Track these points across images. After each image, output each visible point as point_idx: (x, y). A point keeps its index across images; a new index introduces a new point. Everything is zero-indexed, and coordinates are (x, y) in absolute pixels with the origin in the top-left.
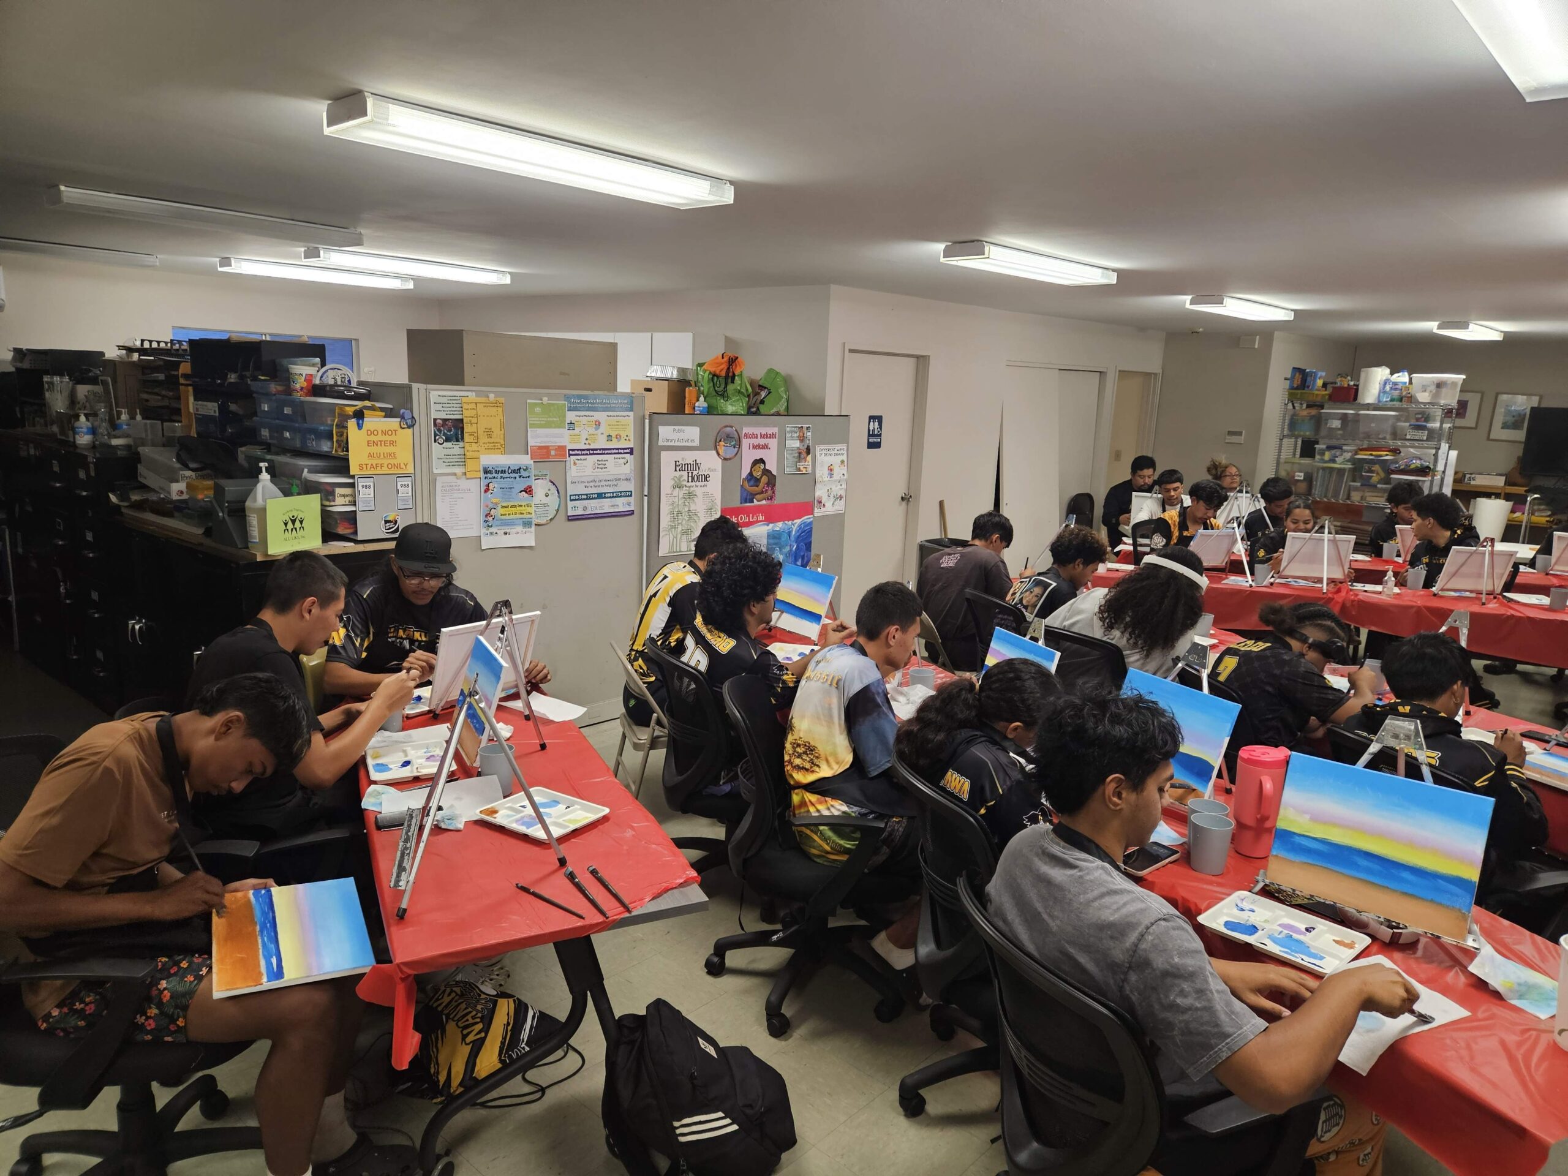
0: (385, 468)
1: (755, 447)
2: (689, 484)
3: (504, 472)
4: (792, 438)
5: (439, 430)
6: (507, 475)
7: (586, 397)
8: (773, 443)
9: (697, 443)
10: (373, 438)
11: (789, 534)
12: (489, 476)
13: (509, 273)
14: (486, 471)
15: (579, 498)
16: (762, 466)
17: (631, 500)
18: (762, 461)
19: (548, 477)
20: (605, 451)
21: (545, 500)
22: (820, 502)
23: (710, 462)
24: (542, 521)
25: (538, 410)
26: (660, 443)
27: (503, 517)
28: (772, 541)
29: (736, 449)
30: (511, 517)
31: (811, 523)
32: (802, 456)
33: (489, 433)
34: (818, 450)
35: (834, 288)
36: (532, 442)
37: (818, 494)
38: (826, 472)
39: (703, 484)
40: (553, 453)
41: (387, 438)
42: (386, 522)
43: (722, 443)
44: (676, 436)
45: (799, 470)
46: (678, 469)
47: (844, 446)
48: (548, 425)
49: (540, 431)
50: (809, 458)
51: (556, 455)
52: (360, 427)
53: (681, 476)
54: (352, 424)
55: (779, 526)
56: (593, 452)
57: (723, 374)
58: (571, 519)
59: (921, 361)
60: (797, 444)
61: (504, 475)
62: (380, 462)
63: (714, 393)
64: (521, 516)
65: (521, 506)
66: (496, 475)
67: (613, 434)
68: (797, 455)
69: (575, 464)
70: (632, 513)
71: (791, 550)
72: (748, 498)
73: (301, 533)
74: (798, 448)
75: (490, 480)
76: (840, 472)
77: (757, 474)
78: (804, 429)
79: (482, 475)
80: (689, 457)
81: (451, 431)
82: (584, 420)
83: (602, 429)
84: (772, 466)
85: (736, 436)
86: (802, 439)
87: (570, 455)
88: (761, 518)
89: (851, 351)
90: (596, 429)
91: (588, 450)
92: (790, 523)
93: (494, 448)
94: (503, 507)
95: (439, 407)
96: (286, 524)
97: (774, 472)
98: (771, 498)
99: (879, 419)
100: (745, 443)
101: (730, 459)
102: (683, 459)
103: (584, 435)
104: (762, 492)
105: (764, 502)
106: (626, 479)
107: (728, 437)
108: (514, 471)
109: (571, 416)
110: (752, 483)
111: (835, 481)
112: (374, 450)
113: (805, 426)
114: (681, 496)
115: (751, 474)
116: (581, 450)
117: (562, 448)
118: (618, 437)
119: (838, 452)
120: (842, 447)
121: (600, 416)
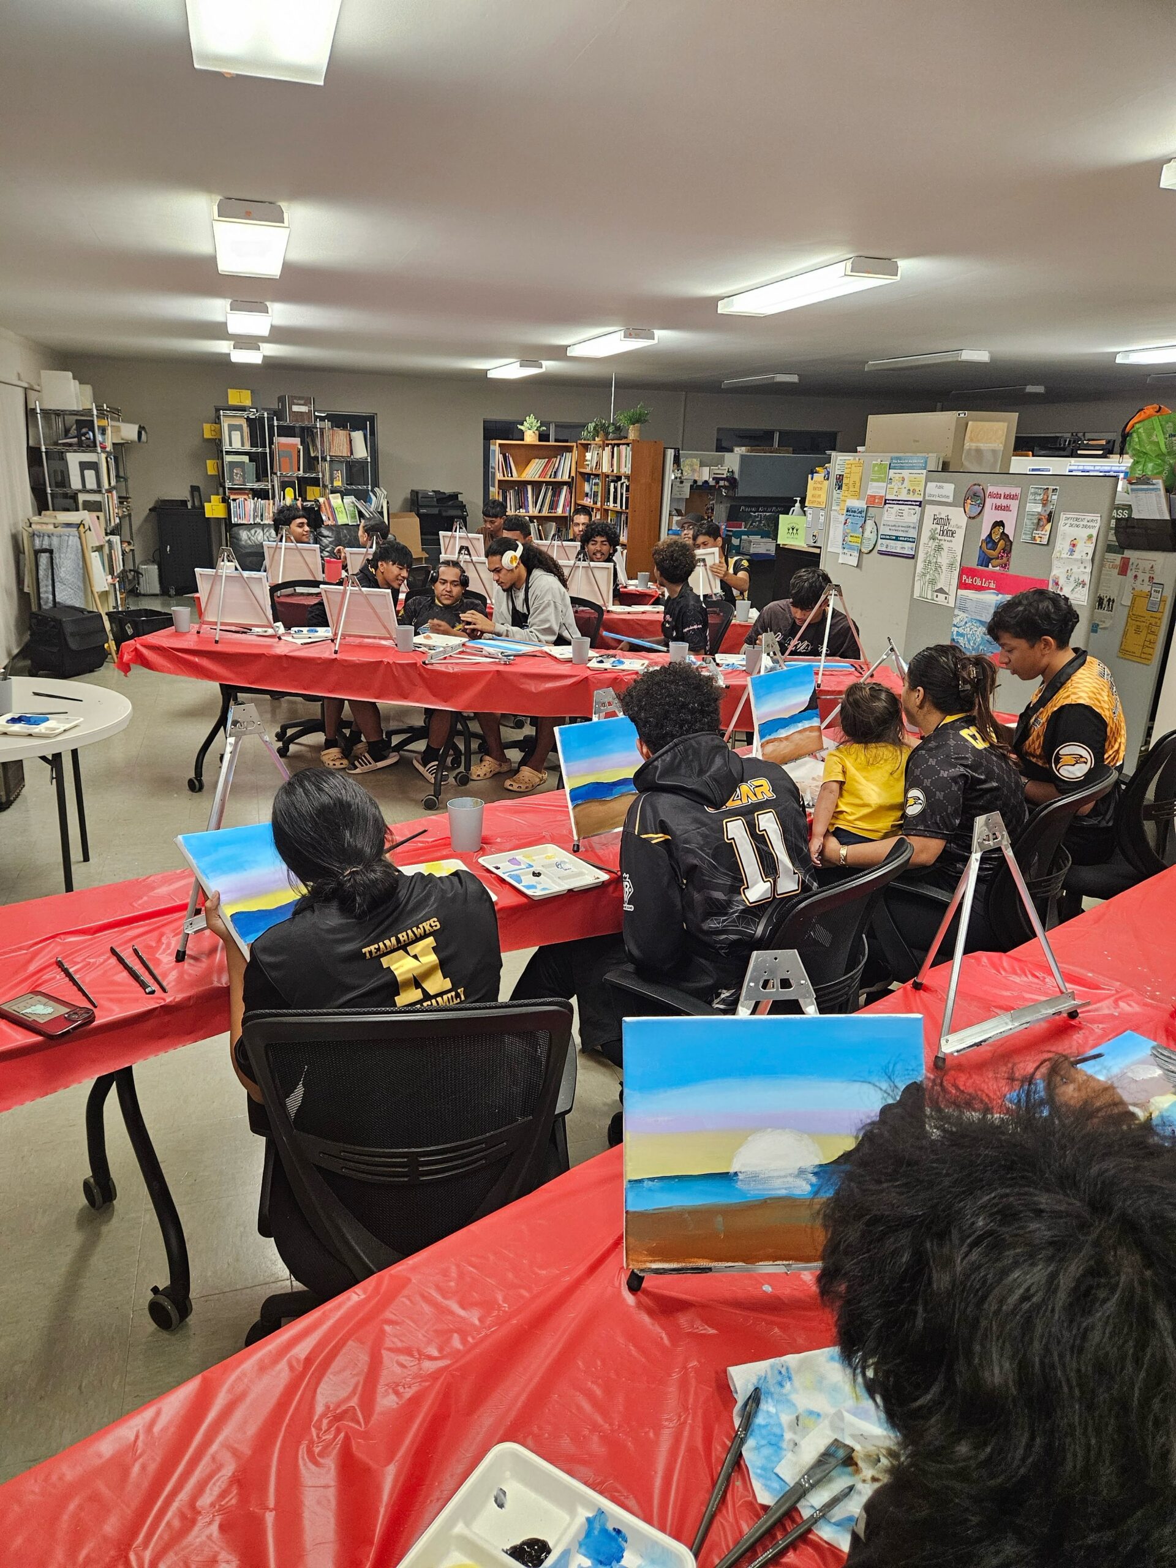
0: (816, 503)
1: (998, 508)
2: (940, 537)
3: (855, 512)
4: (1035, 501)
5: (836, 482)
7: (900, 459)
8: (1014, 506)
9: (950, 500)
10: (815, 486)
12: (848, 514)
14: (848, 510)
15: (886, 537)
16: (1001, 530)
17: (914, 545)
18: (1001, 524)
19: (874, 519)
20: (905, 502)
21: (870, 535)
23: (958, 518)
25: (875, 469)
26: (926, 497)
29: (979, 509)
32: (1041, 523)
33: (854, 484)
36: (868, 492)
37: (1055, 572)
38: (1067, 547)
39: (949, 539)
40: (877, 501)
41: (819, 486)
42: (813, 535)
43: (969, 501)
44: (939, 492)
45: (1034, 539)
46: (935, 522)
49: (875, 484)
50: (1048, 526)
52: (812, 478)
53: (936, 529)
56: (898, 502)
58: (881, 553)
60: (1039, 508)
62: (815, 500)
66: (851, 514)
67: (911, 489)
68: (1036, 521)
69: (888, 510)
70: (913, 557)
72: (985, 561)
73: (796, 536)
74: (1039, 514)
75: (848, 517)
77: (995, 537)
78: (1050, 491)
79: (846, 512)
80: (943, 512)
81: (840, 482)
82: (897, 477)
83: (906, 484)
85: (981, 495)
86: (1045, 503)
87: (886, 503)
90: (903, 484)
91: (895, 500)
93: (855, 494)
94: (851, 536)
95: (839, 467)
96: (788, 530)
97: (1011, 538)
98: (1005, 566)
100: (989, 502)
101: (974, 518)
102: (940, 513)
103: (895, 488)
105: (998, 569)
107: (973, 496)
108: (860, 512)
109: (891, 473)
110: (990, 545)
111: (1076, 560)
112: (814, 492)
113: (1053, 487)
114: (933, 547)
115: (990, 535)
116: (892, 500)
117: (883, 498)
118: (914, 491)
119: (1089, 524)
120: (1095, 518)
121: (905, 473)
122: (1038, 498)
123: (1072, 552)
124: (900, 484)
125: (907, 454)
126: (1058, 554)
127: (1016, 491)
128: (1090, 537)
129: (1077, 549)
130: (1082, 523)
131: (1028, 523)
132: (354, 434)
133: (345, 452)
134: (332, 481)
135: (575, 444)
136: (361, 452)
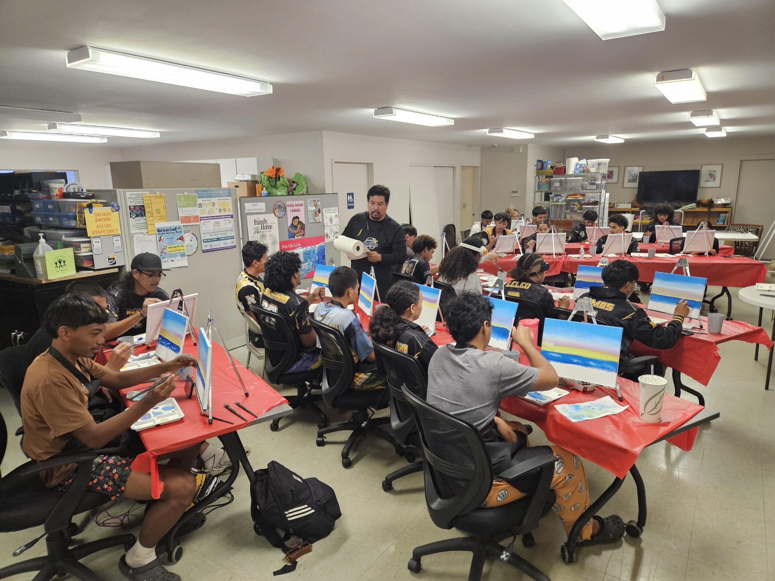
0: (106, 232)
1: (293, 211)
2: (262, 231)
3: (168, 230)
4: (311, 205)
5: (133, 212)
6: (169, 232)
7: (206, 191)
8: (302, 208)
9: (264, 210)
10: (98, 217)
11: (314, 252)
12: (160, 233)
13: (159, 132)
14: (159, 231)
15: (207, 241)
16: (298, 220)
17: (234, 240)
18: (297, 217)
19: (191, 232)
20: (219, 217)
21: (190, 243)
22: (327, 236)
23: (272, 219)
24: (190, 254)
25: (182, 198)
26: (246, 211)
27: (170, 253)
28: (305, 256)
29: (284, 212)
30: (174, 252)
31: (324, 246)
32: (317, 214)
33: (158, 211)
34: (324, 210)
35: (324, 132)
36: (180, 215)
37: (326, 232)
38: (329, 221)
39: (269, 230)
40: (192, 219)
41: (106, 217)
42: (109, 259)
43: (277, 210)
44: (254, 208)
45: (316, 220)
46: (256, 224)
47: (336, 208)
48: (188, 206)
49: (185, 209)
50: (320, 214)
51: (194, 220)
52: (91, 212)
53: (258, 227)
54: (86, 211)
55: (309, 248)
56: (213, 218)
57: (274, 176)
58: (204, 251)
59: (369, 165)
60: (313, 208)
61: (168, 232)
62: (103, 229)
63: (270, 186)
64: (179, 252)
65: (178, 247)
66: (164, 232)
67: (222, 209)
68: (314, 213)
69: (204, 224)
70: (235, 247)
71: (315, 260)
72: (292, 236)
73: (64, 268)
74: (315, 210)
75: (161, 235)
76: (335, 220)
77: (295, 224)
78: (317, 201)
79: (157, 232)
80: (261, 217)
81: (138, 211)
82: (207, 202)
83: (216, 206)
84: (302, 219)
85: (283, 206)
86: (316, 206)
87: (201, 220)
88: (299, 245)
89: (335, 162)
90: (213, 207)
91: (210, 217)
92: (314, 246)
93: (162, 218)
94: (169, 248)
95: (131, 200)
96: (56, 264)
97: (304, 223)
98: (304, 235)
99: (352, 194)
100: (288, 209)
101: (281, 217)
102: (258, 219)
103: (207, 210)
104: (299, 233)
105: (300, 237)
106: (231, 230)
107: (280, 207)
108: (173, 230)
109: (199, 201)
110: (293, 228)
111: (334, 225)
112: (99, 223)
113: (317, 199)
114: (259, 237)
115: (292, 224)
116: (206, 217)
117: (197, 217)
118: (225, 210)
119: (334, 211)
121: (214, 200)
123: (331, 222)
124: (211, 207)
125: (212, 188)
127: (302, 202)
128: (336, 216)
130: (331, 211)
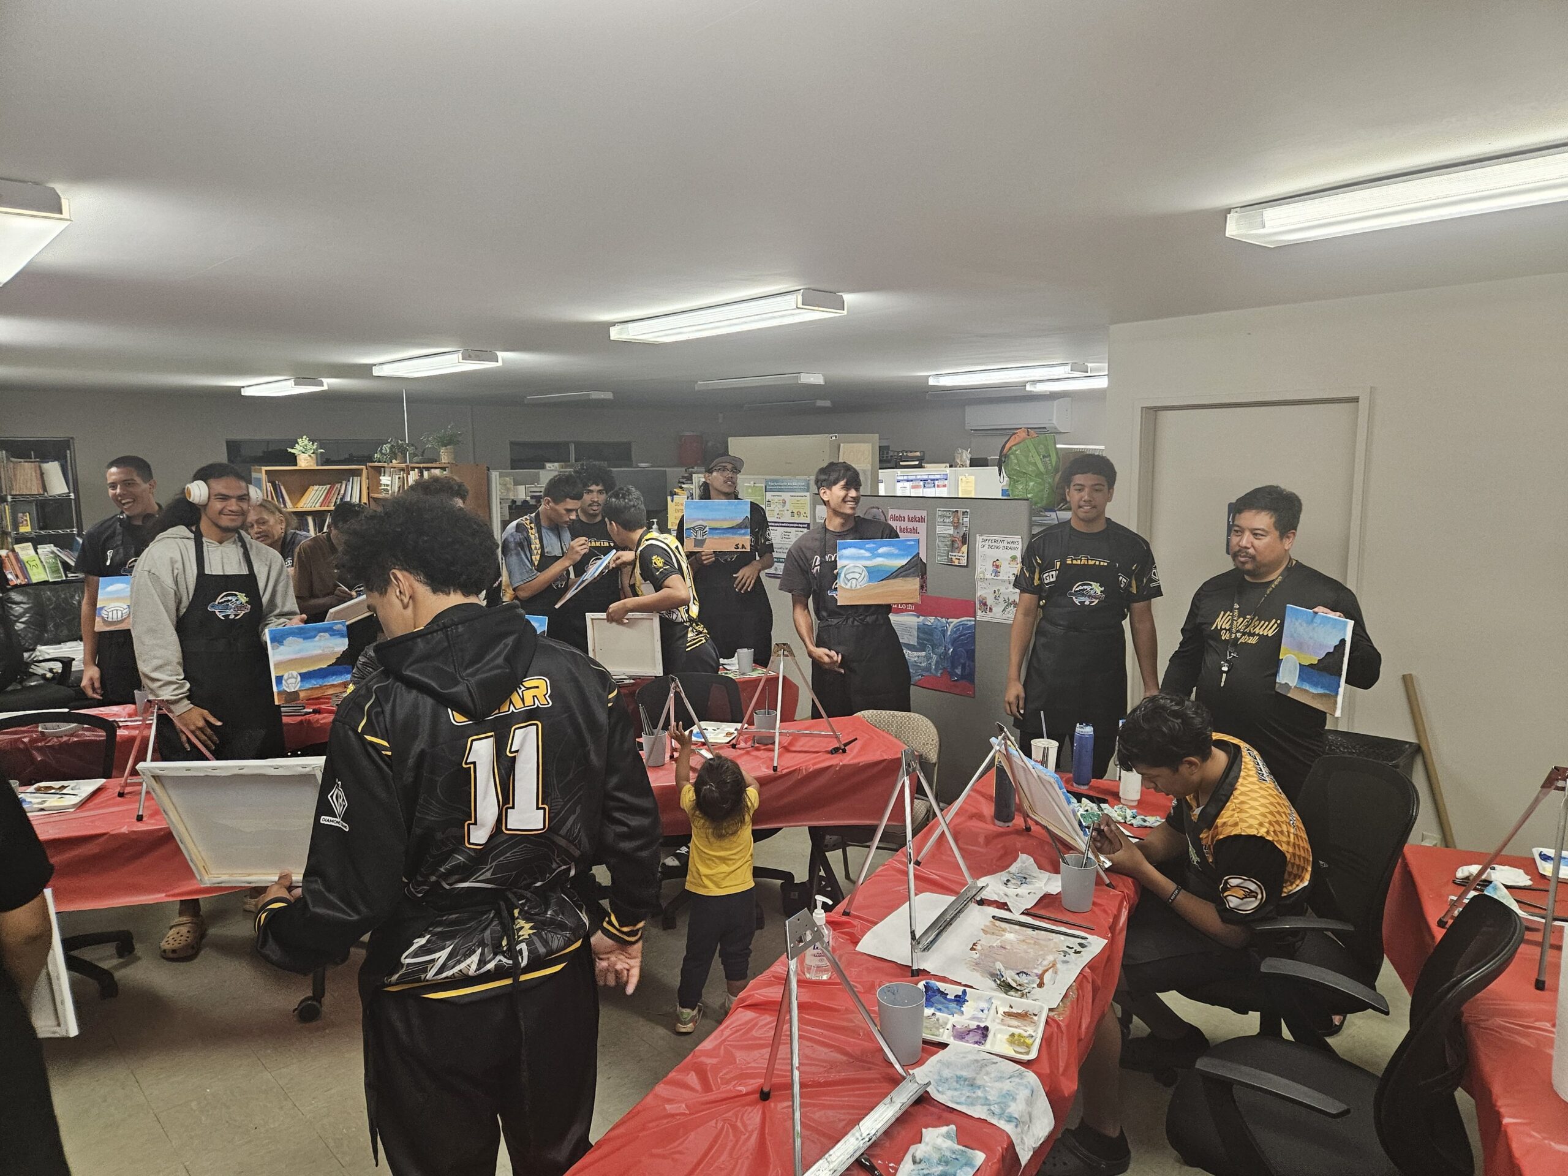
4: (945, 524)
7: (777, 481)
8: (922, 527)
20: (789, 525)
22: (985, 604)
28: (921, 635)
31: (972, 627)
32: (956, 545)
34: (980, 539)
35: (1115, 329)
37: (980, 593)
38: (991, 568)
45: (950, 560)
47: (1018, 539)
50: (965, 548)
55: (931, 620)
56: (782, 524)
60: (951, 531)
67: (796, 511)
68: (949, 543)
74: (952, 536)
78: (960, 514)
83: (788, 506)
85: (882, 518)
86: (956, 525)
90: (784, 506)
91: (779, 522)
92: (945, 620)
103: (776, 511)
111: (1004, 581)
113: (962, 510)
118: (799, 514)
119: (1009, 546)
120: (1015, 540)
121: (786, 496)
122: (948, 520)
123: (997, 573)
124: (780, 506)
125: (784, 477)
126: (982, 575)
127: (924, 513)
128: (1014, 558)
129: (1002, 570)
130: (1001, 545)
131: (941, 546)
132: (45, 466)
133: (35, 489)
134: (16, 525)
135: (364, 467)
136: (58, 487)
